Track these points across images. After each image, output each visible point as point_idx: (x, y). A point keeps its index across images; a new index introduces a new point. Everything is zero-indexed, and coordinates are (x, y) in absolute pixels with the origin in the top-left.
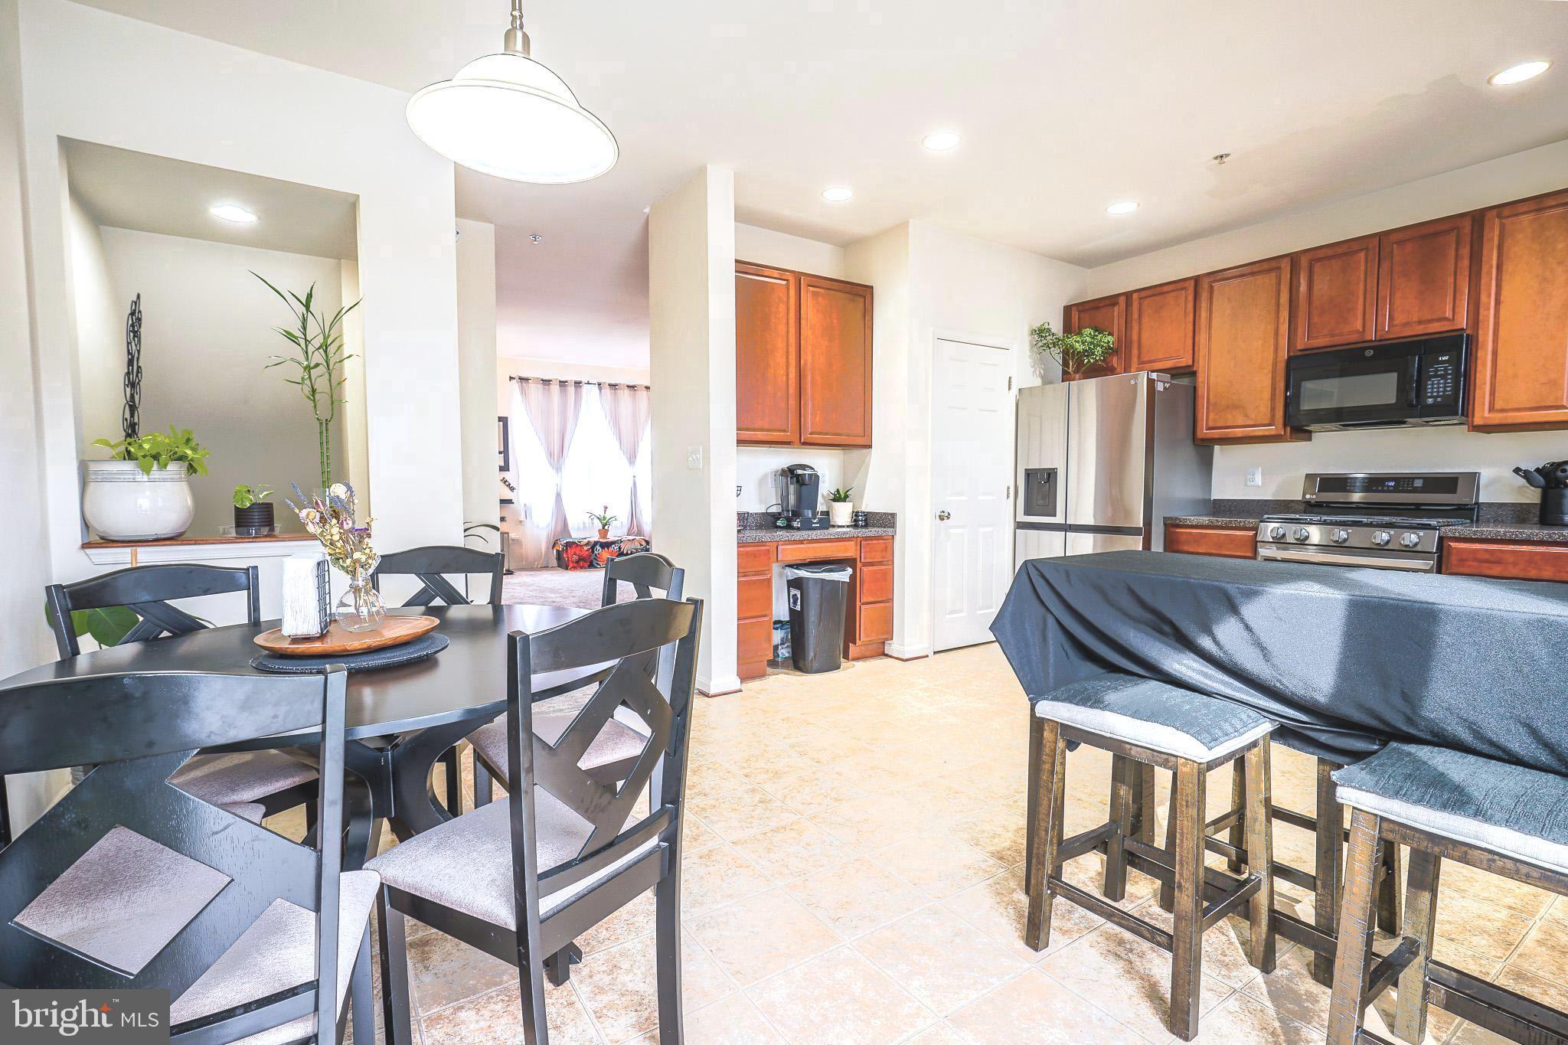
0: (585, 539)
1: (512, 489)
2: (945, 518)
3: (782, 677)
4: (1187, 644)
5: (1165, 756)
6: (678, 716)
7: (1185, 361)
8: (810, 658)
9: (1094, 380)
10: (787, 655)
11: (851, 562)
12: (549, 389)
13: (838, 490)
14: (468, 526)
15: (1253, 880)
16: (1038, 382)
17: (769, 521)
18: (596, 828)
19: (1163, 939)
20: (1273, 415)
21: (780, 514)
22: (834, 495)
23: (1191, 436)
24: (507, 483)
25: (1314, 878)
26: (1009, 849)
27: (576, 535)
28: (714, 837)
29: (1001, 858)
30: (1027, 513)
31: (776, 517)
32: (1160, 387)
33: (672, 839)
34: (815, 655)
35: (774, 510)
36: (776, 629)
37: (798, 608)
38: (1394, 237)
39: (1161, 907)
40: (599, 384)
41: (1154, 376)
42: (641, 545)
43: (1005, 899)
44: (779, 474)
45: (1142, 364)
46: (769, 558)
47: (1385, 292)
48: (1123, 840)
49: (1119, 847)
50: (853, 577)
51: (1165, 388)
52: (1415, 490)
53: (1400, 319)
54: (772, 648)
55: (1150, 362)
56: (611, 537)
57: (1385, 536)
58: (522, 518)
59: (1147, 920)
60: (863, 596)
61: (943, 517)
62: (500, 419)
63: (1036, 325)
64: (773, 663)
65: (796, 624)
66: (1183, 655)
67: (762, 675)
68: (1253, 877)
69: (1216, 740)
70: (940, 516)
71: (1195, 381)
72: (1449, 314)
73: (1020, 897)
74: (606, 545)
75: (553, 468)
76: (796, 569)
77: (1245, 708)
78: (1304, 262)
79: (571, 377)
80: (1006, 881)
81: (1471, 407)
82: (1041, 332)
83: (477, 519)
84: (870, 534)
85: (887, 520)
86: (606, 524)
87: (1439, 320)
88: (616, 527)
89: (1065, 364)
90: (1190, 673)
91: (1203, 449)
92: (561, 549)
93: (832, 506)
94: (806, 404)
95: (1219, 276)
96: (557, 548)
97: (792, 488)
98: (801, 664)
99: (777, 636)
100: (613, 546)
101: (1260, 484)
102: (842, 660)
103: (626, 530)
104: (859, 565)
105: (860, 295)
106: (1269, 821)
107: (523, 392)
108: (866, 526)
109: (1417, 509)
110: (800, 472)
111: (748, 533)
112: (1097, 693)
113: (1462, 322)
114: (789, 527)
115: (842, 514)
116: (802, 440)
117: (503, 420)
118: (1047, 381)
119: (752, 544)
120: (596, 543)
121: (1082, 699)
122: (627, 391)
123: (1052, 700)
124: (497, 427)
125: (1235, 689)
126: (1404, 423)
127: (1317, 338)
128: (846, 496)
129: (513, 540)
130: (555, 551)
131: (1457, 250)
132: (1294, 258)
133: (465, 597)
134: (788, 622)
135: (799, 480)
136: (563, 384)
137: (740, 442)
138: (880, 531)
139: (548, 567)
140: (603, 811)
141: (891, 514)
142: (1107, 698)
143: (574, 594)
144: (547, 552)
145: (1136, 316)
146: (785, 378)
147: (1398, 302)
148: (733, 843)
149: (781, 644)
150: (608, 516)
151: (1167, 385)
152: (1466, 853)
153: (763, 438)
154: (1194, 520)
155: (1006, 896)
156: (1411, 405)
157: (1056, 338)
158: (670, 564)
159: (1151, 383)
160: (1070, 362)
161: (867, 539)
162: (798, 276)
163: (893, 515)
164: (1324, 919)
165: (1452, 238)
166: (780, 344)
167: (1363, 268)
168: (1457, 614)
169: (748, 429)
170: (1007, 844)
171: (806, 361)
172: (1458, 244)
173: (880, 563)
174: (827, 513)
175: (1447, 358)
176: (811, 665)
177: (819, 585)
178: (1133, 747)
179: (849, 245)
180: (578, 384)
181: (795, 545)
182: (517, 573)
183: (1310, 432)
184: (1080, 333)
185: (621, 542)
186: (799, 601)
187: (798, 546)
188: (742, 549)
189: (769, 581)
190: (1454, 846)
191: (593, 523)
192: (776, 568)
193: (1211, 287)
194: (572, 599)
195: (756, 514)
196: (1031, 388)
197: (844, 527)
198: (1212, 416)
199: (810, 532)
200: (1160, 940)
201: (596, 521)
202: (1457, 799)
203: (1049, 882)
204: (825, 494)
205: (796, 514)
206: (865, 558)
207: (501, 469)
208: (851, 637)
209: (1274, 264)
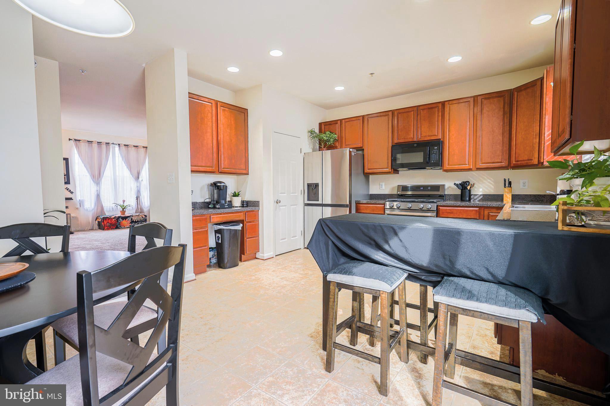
0: (113, 215)
1: (72, 193)
2: (279, 202)
3: (214, 271)
4: (379, 248)
5: (376, 291)
6: (175, 301)
7: (360, 145)
8: (226, 263)
9: (330, 151)
10: (215, 262)
11: (242, 222)
12: (92, 145)
13: (235, 192)
14: (46, 211)
15: (401, 331)
16: (311, 151)
17: (206, 205)
18: (133, 367)
19: (377, 360)
20: (388, 165)
21: (210, 202)
22: (233, 194)
23: (363, 172)
24: (69, 190)
25: (420, 327)
26: (314, 333)
27: (108, 214)
28: (189, 349)
29: (312, 337)
30: (308, 200)
31: (209, 203)
32: (353, 154)
33: (174, 361)
34: (228, 261)
35: (208, 200)
36: (210, 251)
37: (220, 242)
38: (421, 108)
39: (370, 345)
40: (119, 145)
41: (351, 150)
42: (143, 217)
43: (316, 353)
44: (210, 185)
45: (347, 146)
46: (206, 221)
47: (419, 125)
48: (357, 323)
49: (355, 326)
50: (243, 228)
51: (355, 154)
52: (428, 190)
53: (424, 134)
54: (209, 259)
55: (349, 145)
56: (127, 214)
57: (422, 206)
58: (78, 206)
59: (366, 352)
60: (247, 235)
61: (278, 202)
62: (64, 159)
63: (310, 129)
64: (209, 266)
65: (219, 248)
66: (378, 252)
67: (205, 271)
68: (401, 330)
69: (392, 283)
70: (276, 202)
71: (363, 152)
72: (436, 134)
73: (321, 352)
74: (125, 218)
75: (95, 183)
76: (218, 225)
77: (399, 270)
78: (396, 113)
79: (104, 140)
80: (315, 346)
81: (443, 164)
82: (312, 132)
83: (51, 207)
84: (249, 210)
85: (256, 204)
86: (124, 208)
87: (434, 135)
88: (130, 210)
89: (320, 144)
90: (381, 258)
91: (367, 175)
92: (100, 221)
93: (232, 198)
94: (221, 156)
95: (370, 116)
96: (98, 220)
97: (216, 191)
98: (222, 265)
99: (211, 254)
100: (128, 218)
101: (384, 189)
102: (239, 262)
103: (134, 211)
104: (245, 222)
105: (242, 112)
106: (406, 309)
107: (77, 147)
108: (247, 206)
109: (429, 196)
110: (219, 184)
111: (196, 211)
112: (349, 269)
113: (440, 137)
114: (214, 208)
115: (237, 202)
116: (220, 171)
117: (66, 160)
118: (314, 150)
119: (199, 216)
120: (119, 217)
121: (344, 272)
122: (133, 148)
123: (333, 273)
124: (63, 163)
125: (395, 263)
126: (425, 168)
127: (400, 139)
128: (239, 195)
129: (73, 217)
130: (97, 222)
131: (438, 114)
132: (393, 112)
133: (45, 249)
134: (215, 248)
135: (218, 188)
136: (99, 143)
137: (192, 171)
138: (253, 208)
139: (93, 229)
140: (137, 357)
141: (258, 201)
142: (353, 271)
143: (108, 242)
144: (92, 221)
145: (344, 128)
146: (211, 145)
147: (422, 129)
148: (198, 350)
149: (212, 257)
150: (125, 205)
151: (355, 153)
152: (473, 313)
153: (203, 170)
154: (365, 202)
155: (315, 352)
156: (427, 163)
157: (317, 135)
158: (165, 228)
159: (350, 152)
160: (322, 143)
161: (248, 212)
162: (217, 102)
163: (258, 202)
164: (423, 340)
165: (436, 109)
166: (209, 130)
167: (413, 117)
168: (467, 232)
169: (196, 166)
170: (313, 331)
171: (220, 138)
172: (438, 111)
173: (253, 221)
174: (231, 202)
175: (436, 148)
176: (226, 265)
177: (229, 232)
178: (364, 289)
179: (237, 91)
180: (107, 144)
181: (217, 215)
182: (75, 233)
183: (399, 171)
184: (325, 133)
185: (132, 216)
186: (220, 239)
187: (219, 216)
188: (194, 218)
189: (207, 231)
190: (470, 312)
191: (117, 208)
192: (210, 225)
193: (368, 120)
194: (107, 244)
195: (199, 202)
196: (308, 153)
197: (238, 207)
198: (369, 165)
199: (224, 210)
200: (376, 361)
201: (119, 207)
202: (470, 296)
203: (334, 345)
204: (229, 194)
205: (218, 202)
206: (247, 220)
207: (66, 183)
208: (242, 252)
209: (387, 113)
